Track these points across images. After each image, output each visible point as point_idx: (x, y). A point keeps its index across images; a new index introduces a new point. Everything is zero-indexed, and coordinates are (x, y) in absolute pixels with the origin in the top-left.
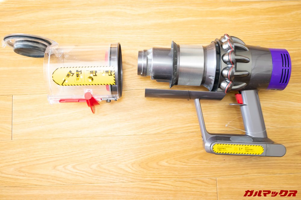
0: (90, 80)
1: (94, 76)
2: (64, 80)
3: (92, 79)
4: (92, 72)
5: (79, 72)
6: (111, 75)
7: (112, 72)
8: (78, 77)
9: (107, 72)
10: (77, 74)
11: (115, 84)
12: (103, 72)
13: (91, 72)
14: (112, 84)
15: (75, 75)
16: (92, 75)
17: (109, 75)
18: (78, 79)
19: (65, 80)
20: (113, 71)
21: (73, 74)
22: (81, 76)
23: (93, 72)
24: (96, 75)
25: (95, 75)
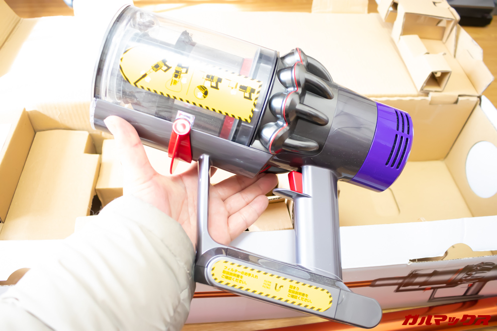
0: (201, 94)
1: (212, 87)
2: (144, 74)
3: (206, 93)
4: (210, 78)
5: (183, 68)
6: (250, 98)
7: (254, 92)
8: (177, 79)
9: (243, 88)
10: (177, 72)
11: (249, 121)
12: (234, 86)
13: (208, 76)
14: (243, 120)
15: (172, 72)
16: (207, 84)
17: (245, 97)
18: (175, 82)
19: (144, 76)
20: (256, 92)
21: (169, 68)
22: (184, 79)
23: (212, 78)
24: (216, 88)
25: (215, 86)
